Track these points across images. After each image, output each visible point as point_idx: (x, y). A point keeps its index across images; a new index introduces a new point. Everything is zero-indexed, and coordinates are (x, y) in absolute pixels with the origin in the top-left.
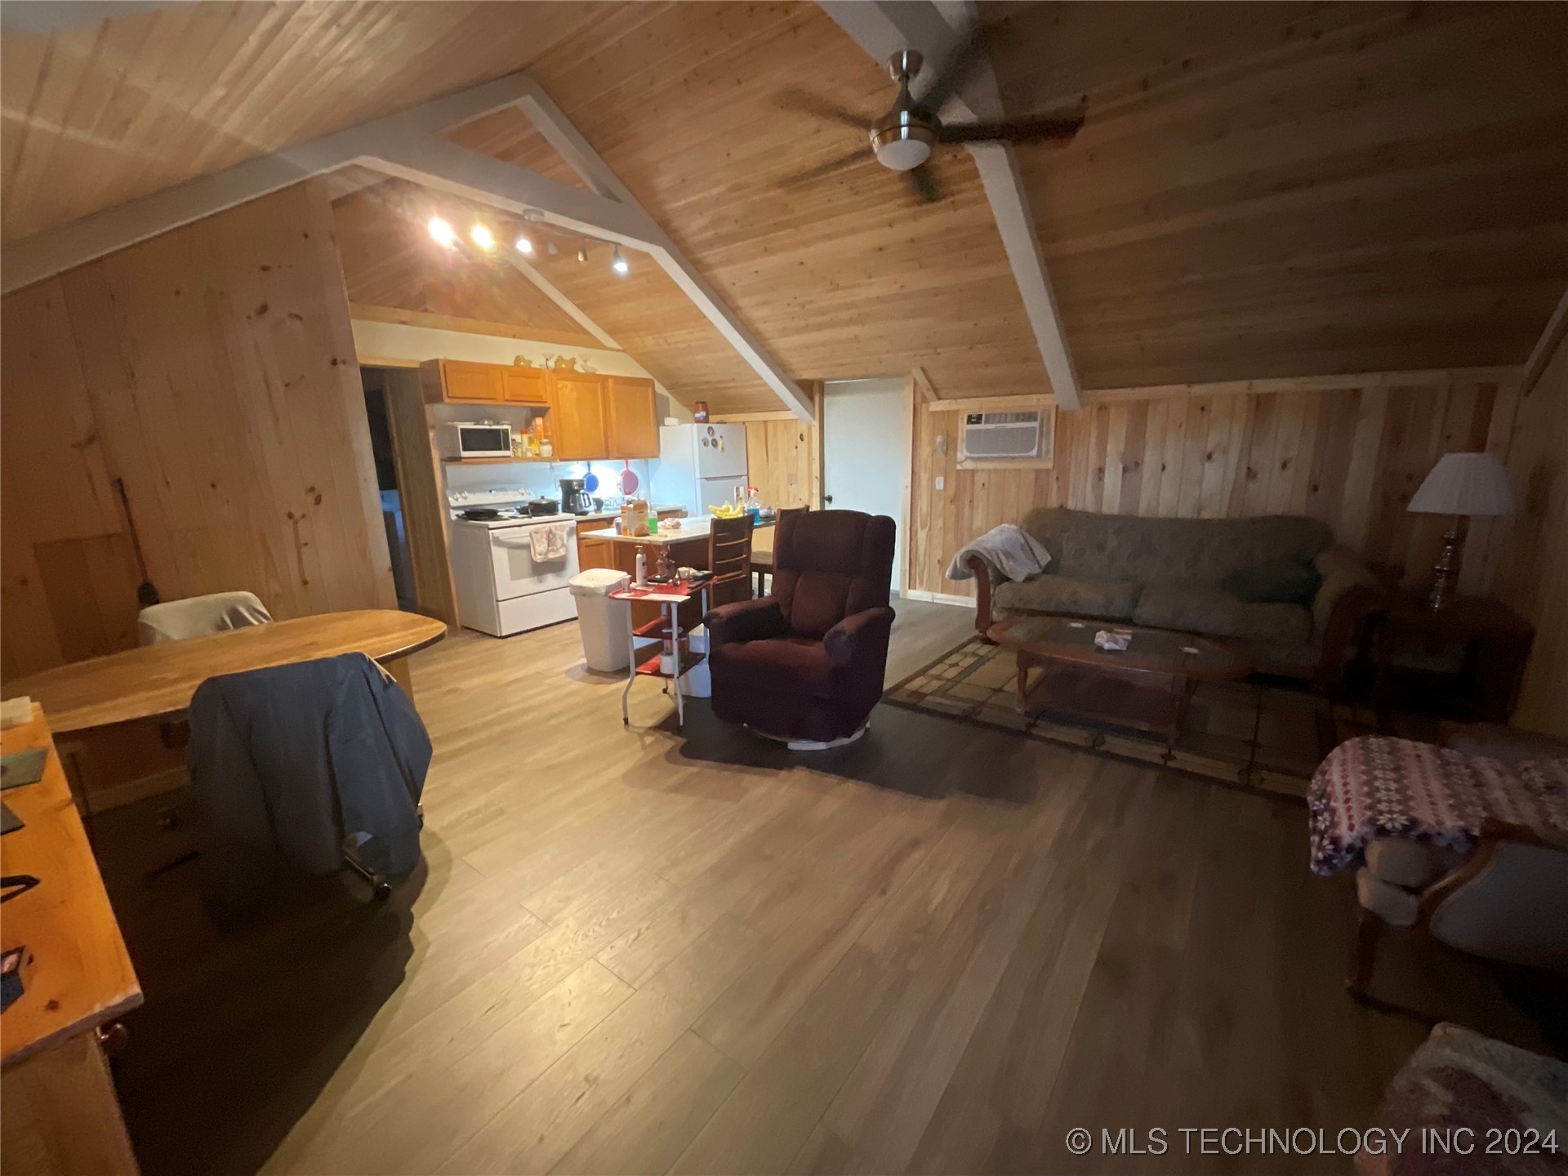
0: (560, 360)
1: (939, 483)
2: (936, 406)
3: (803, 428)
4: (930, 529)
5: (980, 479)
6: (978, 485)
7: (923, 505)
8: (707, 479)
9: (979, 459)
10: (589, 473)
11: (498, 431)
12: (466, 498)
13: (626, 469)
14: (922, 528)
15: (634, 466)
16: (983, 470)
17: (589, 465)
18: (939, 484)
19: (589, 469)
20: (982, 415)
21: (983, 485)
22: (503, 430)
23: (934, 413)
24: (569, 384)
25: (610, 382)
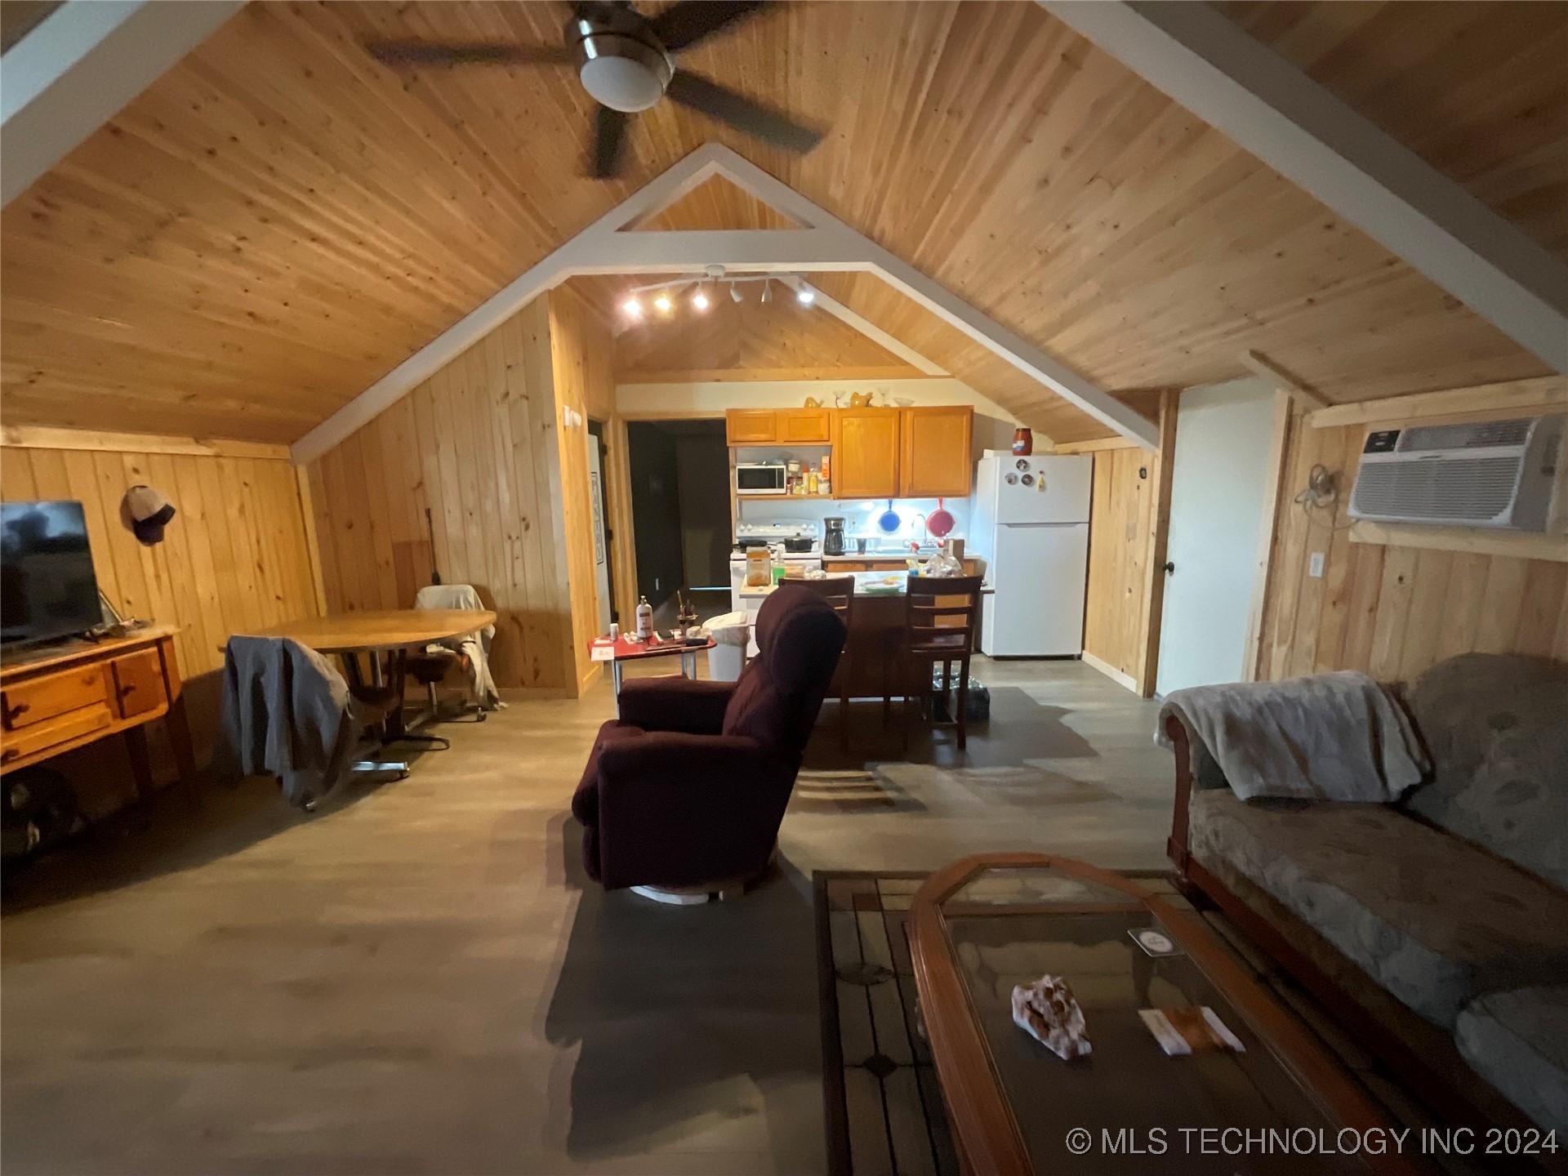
0: (855, 396)
1: (1316, 563)
2: (1323, 417)
3: (1146, 462)
4: (1292, 647)
5: (1395, 566)
6: (1390, 577)
7: (1285, 600)
8: (1009, 525)
9: (1397, 525)
10: (890, 511)
11: (774, 470)
12: (749, 530)
13: (939, 508)
14: (1279, 644)
15: (951, 506)
16: (1402, 549)
17: (890, 503)
18: (1316, 568)
19: (890, 508)
20: (1397, 432)
21: (1401, 579)
22: (779, 469)
23: (1322, 430)
24: (856, 421)
25: (909, 415)
